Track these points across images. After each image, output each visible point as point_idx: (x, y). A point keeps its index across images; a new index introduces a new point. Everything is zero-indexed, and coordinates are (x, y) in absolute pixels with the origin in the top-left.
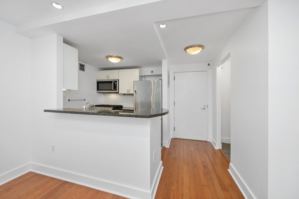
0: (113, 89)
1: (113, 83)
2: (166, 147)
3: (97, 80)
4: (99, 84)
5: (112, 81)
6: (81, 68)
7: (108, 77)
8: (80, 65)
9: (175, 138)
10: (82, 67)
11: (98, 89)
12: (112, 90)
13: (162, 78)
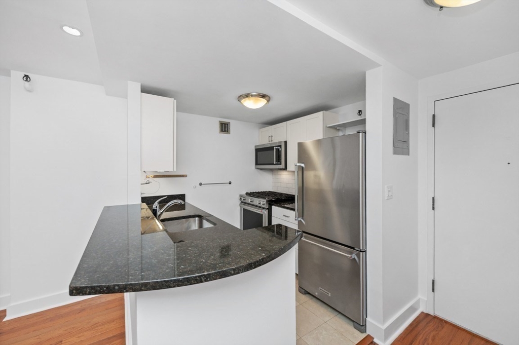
0: (275, 163)
1: (275, 150)
2: (375, 340)
3: (255, 146)
4: (258, 153)
5: (273, 147)
6: (224, 129)
7: (270, 138)
8: (221, 123)
9: (435, 317)
10: (224, 127)
11: (257, 164)
12: (273, 164)
13: (365, 127)
